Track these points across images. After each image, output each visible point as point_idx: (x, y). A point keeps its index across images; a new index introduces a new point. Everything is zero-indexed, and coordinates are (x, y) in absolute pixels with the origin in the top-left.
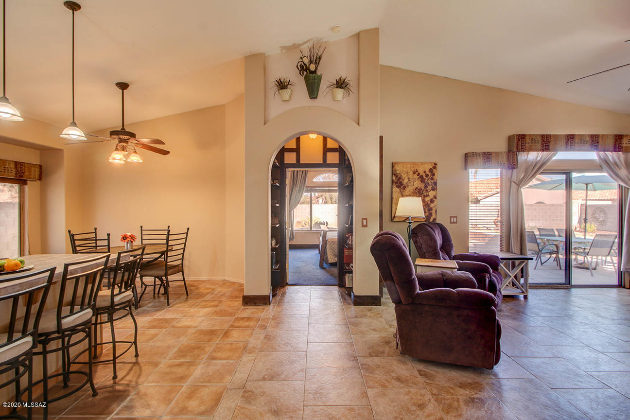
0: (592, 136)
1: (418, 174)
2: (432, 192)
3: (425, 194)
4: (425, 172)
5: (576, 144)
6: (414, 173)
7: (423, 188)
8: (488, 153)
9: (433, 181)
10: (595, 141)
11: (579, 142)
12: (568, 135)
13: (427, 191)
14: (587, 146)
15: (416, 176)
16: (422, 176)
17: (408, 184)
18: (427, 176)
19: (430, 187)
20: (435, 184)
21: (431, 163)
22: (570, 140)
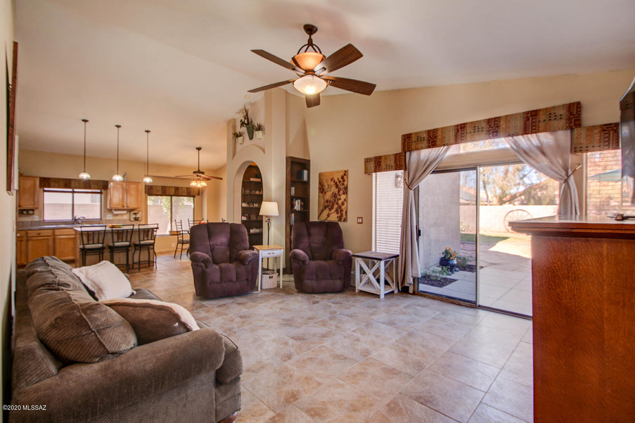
0: (489, 121)
1: (334, 181)
2: (343, 195)
3: (339, 197)
4: (338, 179)
5: (468, 134)
6: (332, 180)
7: (337, 193)
8: (379, 157)
9: (343, 187)
10: (494, 126)
11: (472, 131)
12: (458, 126)
13: (339, 194)
14: (483, 134)
15: (332, 183)
16: (336, 183)
17: (328, 190)
18: (340, 182)
19: (341, 192)
20: (346, 188)
21: (343, 171)
22: (460, 130)
